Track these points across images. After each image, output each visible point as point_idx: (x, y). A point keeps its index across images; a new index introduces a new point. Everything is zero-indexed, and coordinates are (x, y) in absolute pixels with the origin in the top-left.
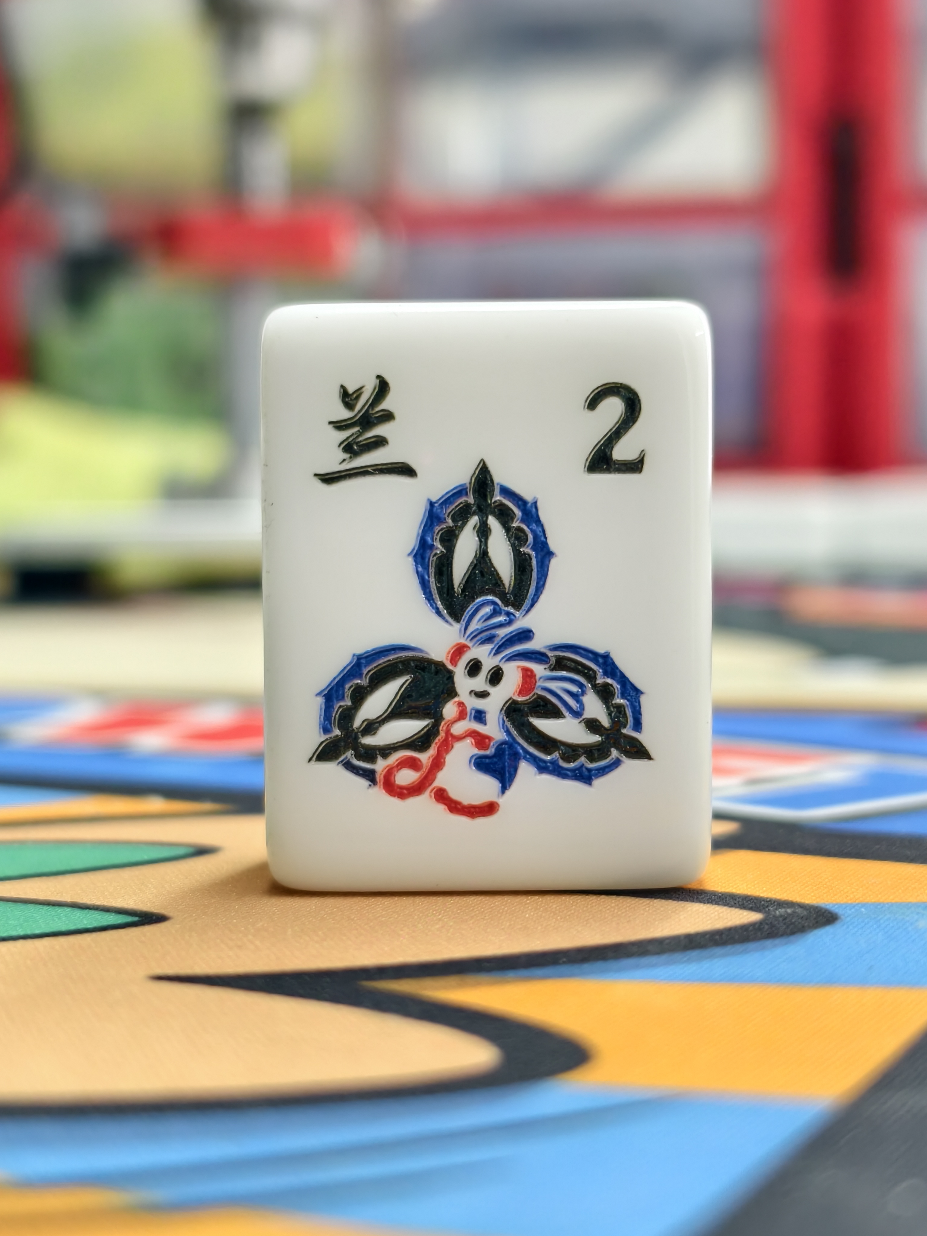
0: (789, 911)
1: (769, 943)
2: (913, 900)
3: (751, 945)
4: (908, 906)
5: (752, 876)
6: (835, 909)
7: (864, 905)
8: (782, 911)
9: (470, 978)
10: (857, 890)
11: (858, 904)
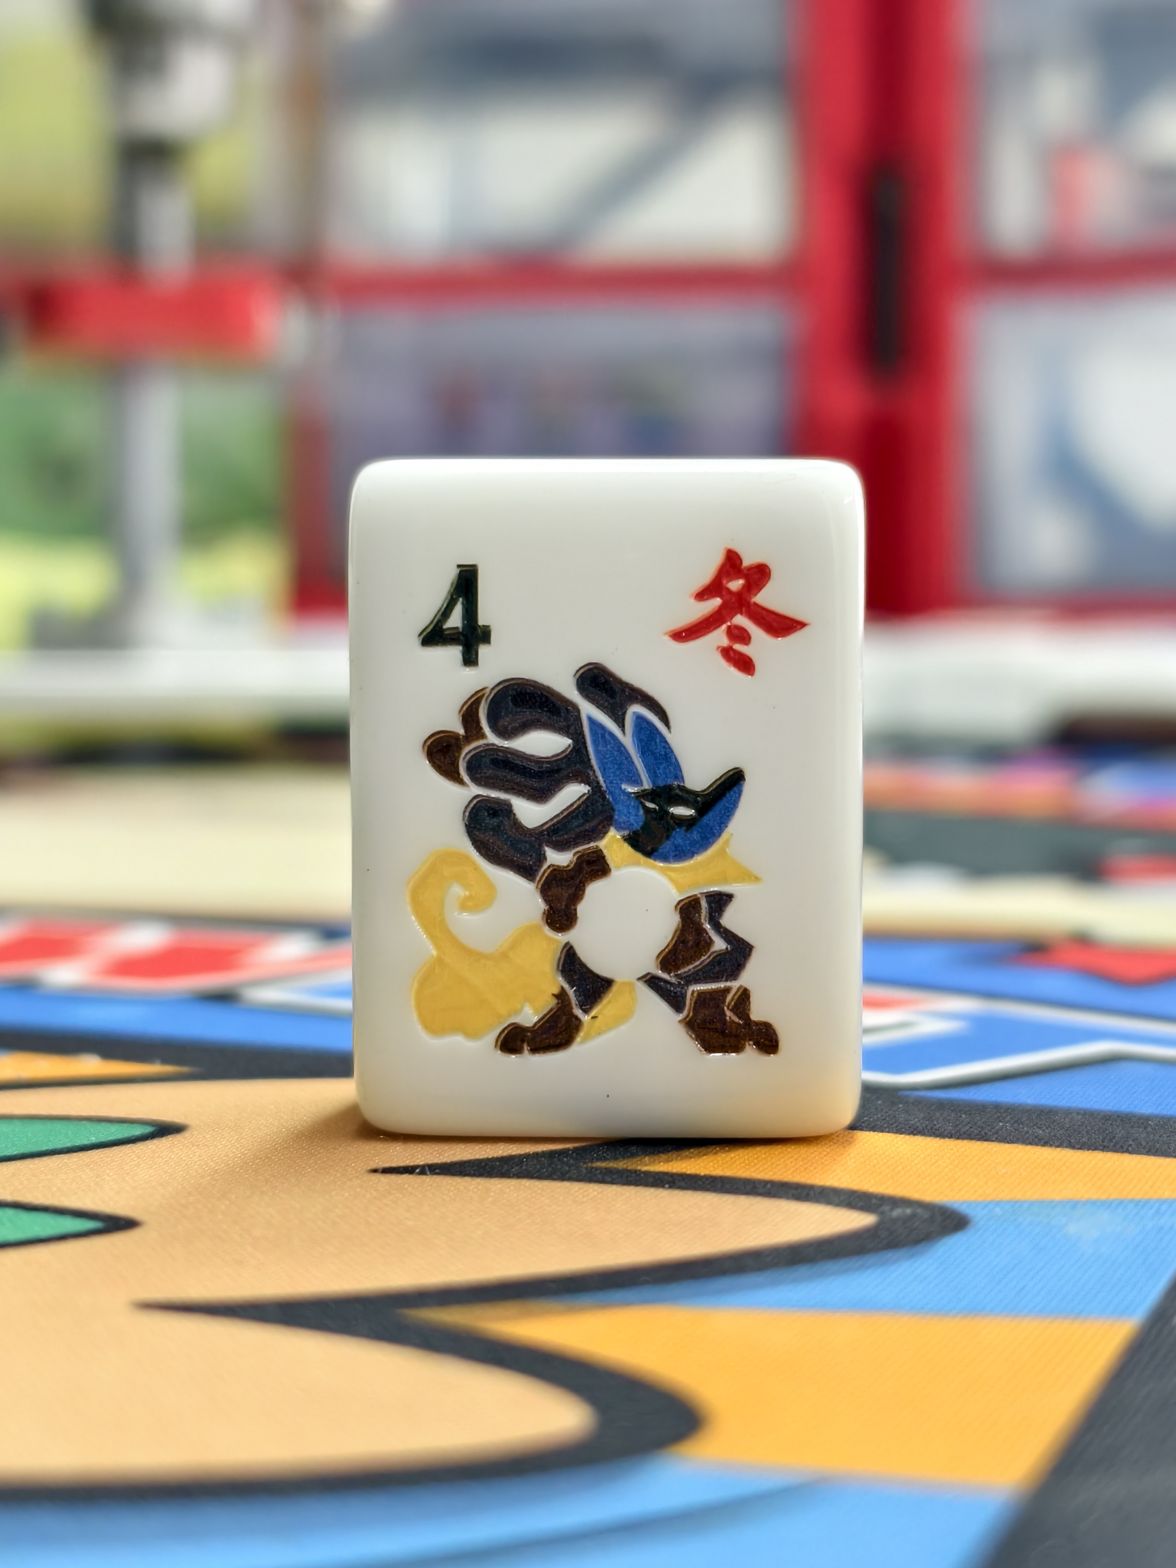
0: (908, 1211)
1: (890, 1255)
2: (1057, 1197)
3: (870, 1259)
4: (1051, 1204)
5: (854, 1164)
6: (964, 1209)
7: (998, 1203)
8: (897, 1212)
9: (534, 1305)
10: (986, 1183)
11: (990, 1202)
